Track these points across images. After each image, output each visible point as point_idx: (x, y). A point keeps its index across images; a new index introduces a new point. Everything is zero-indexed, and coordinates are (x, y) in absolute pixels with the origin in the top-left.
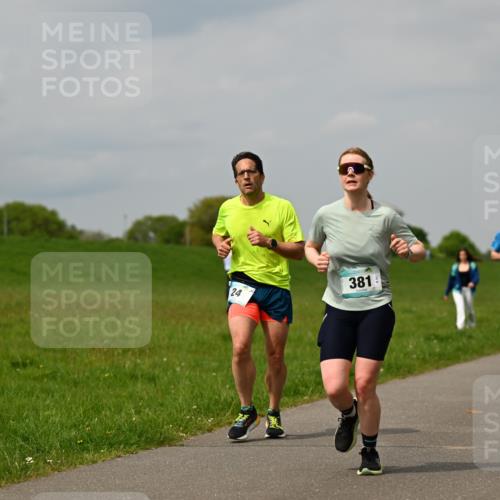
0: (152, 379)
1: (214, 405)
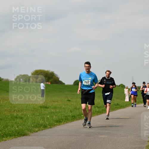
0: (22, 118)
1: (38, 125)
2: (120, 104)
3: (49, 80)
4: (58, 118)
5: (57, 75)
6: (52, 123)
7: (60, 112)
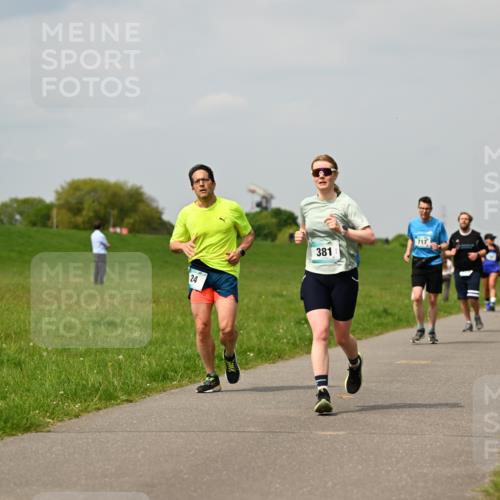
0: (18, 364)
1: (82, 390)
2: (396, 310)
3: (122, 220)
4: (157, 365)
5: (153, 200)
6: (136, 382)
7: (164, 342)
